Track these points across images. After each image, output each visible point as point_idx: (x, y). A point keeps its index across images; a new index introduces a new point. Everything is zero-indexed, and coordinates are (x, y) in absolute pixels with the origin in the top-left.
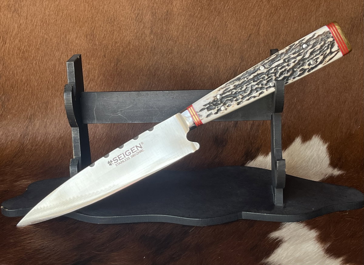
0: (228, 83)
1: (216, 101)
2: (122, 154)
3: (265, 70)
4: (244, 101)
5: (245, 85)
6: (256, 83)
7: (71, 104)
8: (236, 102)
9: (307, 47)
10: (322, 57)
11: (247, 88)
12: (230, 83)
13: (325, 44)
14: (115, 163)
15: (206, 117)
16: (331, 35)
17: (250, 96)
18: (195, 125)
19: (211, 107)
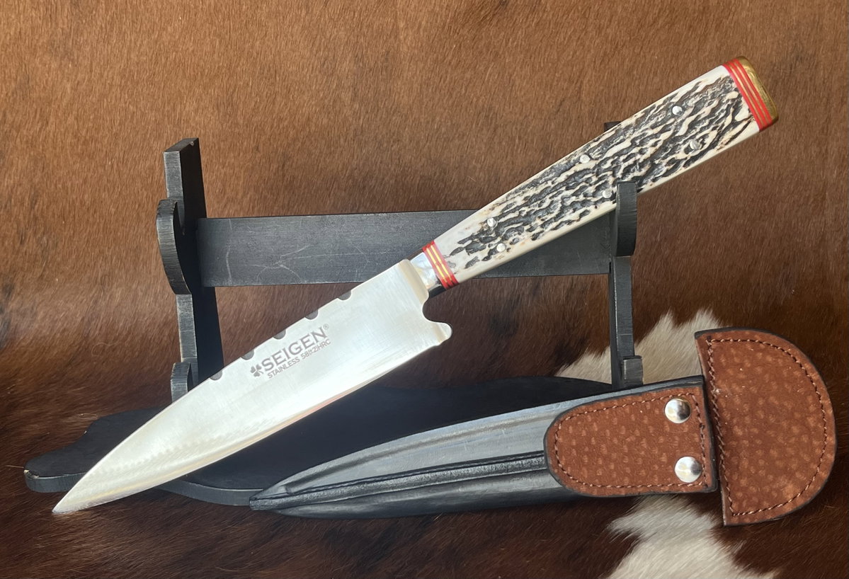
0: (511, 194)
1: (486, 231)
2: (283, 351)
3: (592, 164)
4: (547, 230)
5: (548, 197)
6: (572, 192)
7: (172, 242)
8: (529, 233)
9: (681, 113)
10: (715, 132)
11: (552, 203)
12: (516, 192)
13: (720, 104)
14: (267, 370)
15: (465, 267)
16: (734, 85)
17: (560, 221)
18: (440, 285)
19: (475, 246)
